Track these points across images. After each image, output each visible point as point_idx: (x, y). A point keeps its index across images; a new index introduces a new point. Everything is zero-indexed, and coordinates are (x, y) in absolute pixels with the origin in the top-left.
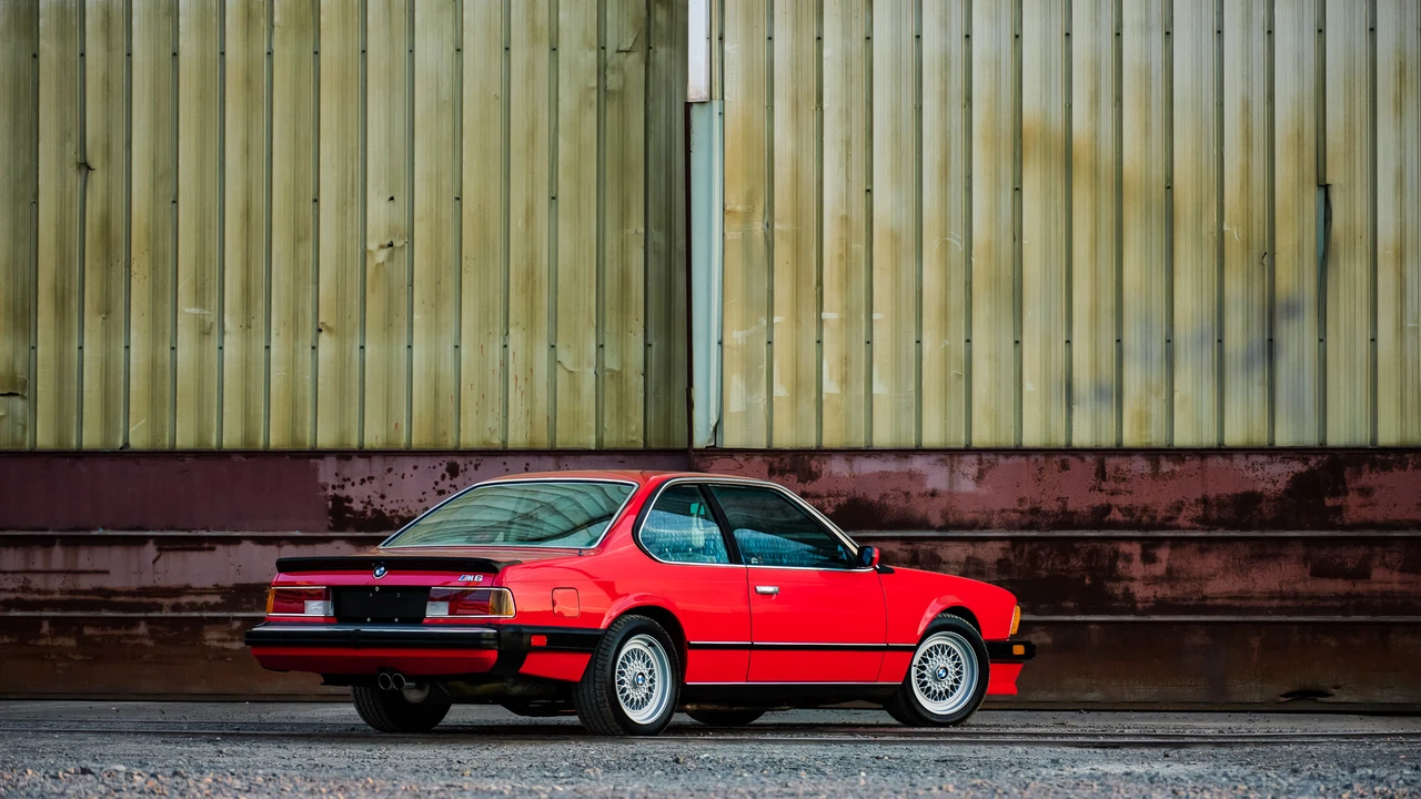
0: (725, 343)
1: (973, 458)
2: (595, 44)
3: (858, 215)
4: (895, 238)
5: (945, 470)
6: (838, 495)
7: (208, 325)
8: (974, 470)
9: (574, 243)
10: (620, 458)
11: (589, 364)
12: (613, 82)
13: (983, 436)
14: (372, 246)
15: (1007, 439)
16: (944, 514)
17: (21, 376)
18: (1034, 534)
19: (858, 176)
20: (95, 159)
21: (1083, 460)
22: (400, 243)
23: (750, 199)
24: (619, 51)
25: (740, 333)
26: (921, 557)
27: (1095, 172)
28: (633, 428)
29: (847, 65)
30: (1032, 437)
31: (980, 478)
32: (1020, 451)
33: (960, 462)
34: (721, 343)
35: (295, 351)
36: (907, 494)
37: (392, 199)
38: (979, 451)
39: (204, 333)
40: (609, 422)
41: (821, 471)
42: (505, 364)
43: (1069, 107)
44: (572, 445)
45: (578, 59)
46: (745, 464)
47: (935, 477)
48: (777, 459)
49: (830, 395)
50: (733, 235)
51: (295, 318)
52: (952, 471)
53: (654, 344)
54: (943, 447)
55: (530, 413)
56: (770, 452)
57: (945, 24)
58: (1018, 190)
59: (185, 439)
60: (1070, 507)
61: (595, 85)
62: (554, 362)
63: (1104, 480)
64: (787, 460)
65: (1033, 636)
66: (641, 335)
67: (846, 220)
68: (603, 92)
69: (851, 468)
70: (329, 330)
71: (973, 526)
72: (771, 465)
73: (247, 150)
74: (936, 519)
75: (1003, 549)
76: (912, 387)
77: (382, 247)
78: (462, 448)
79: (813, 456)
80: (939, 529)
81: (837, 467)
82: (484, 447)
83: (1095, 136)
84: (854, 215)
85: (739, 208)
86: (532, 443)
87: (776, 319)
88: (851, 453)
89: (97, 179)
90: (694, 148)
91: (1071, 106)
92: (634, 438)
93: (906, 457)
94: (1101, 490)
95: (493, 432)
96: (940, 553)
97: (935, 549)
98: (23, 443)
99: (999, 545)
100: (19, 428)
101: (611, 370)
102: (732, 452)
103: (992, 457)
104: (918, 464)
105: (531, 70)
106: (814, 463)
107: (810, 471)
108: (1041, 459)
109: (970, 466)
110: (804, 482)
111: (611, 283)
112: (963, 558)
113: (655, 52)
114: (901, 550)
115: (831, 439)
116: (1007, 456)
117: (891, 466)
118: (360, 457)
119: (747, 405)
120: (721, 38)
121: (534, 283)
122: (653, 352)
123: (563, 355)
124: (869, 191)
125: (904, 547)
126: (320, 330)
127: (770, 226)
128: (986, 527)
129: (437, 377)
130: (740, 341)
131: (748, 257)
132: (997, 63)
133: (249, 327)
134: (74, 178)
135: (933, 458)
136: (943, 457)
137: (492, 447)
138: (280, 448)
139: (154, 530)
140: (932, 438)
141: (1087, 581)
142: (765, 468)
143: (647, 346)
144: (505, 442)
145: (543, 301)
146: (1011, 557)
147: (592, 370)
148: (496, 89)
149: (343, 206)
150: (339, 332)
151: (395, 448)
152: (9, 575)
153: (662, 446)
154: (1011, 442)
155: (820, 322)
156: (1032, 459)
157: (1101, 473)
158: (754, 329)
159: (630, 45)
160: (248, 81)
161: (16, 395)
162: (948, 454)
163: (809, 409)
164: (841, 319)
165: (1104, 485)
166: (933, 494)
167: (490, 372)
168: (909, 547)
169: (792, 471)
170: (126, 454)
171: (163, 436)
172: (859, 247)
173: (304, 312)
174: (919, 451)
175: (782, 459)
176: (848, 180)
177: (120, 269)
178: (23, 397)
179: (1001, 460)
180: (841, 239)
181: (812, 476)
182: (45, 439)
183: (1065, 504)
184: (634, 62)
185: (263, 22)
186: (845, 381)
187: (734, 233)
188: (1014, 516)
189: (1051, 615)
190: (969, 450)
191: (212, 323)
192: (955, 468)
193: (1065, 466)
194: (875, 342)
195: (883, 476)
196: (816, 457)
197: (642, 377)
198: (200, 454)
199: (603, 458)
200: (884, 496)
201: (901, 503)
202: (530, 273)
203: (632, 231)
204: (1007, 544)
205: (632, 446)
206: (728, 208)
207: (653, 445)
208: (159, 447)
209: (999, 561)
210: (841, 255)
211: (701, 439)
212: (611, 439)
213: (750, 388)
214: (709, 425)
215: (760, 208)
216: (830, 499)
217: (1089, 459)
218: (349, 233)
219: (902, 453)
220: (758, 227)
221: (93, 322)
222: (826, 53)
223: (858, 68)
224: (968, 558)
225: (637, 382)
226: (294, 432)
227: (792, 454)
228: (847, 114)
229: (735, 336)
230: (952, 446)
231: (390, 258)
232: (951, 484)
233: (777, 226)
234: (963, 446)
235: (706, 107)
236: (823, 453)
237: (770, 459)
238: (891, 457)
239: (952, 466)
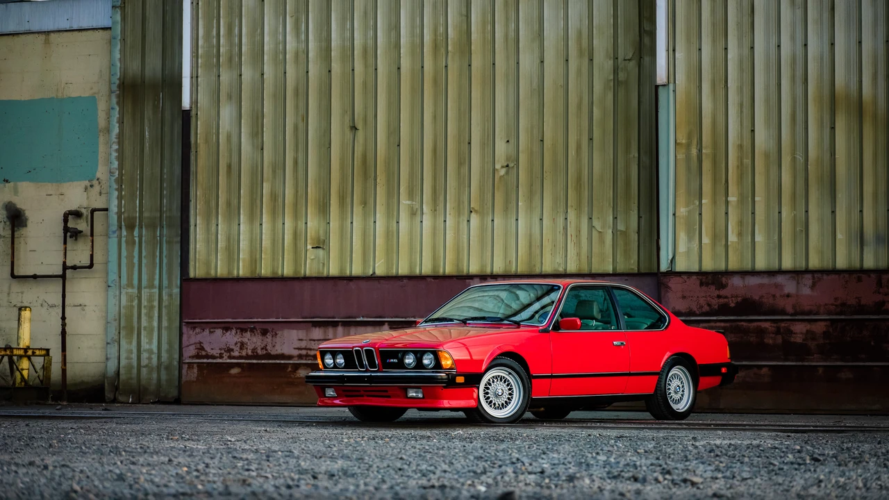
0: (677, 215)
1: (809, 276)
2: (612, 56)
3: (747, 143)
4: (767, 156)
5: (794, 283)
6: (737, 296)
7: (415, 210)
8: (810, 282)
9: (600, 164)
10: (626, 278)
11: (609, 227)
12: (622, 76)
13: (814, 263)
14: (498, 166)
15: (828, 265)
16: (794, 307)
17: (322, 238)
18: (843, 317)
19: (747, 123)
20: (359, 125)
21: (869, 276)
22: (512, 165)
23: (689, 137)
24: (625, 60)
25: (684, 209)
26: (782, 330)
27: (875, 116)
28: (632, 262)
29: (741, 62)
30: (841, 263)
31: (813, 287)
32: (835, 271)
33: (802, 278)
34: (674, 215)
35: (459, 223)
36: (774, 296)
37: (508, 141)
38: (813, 272)
39: (413, 213)
40: (619, 258)
41: (728, 284)
42: (565, 228)
43: (861, 82)
44: (600, 272)
45: (603, 63)
46: (687, 280)
47: (790, 287)
48: (704, 277)
49: (732, 242)
50: (681, 156)
51: (459, 205)
52: (798, 283)
53: (643, 216)
54: (793, 270)
55: (579, 254)
56: (700, 274)
57: (793, 38)
58: (833, 128)
59: (403, 270)
60: (863, 302)
61: (612, 77)
62: (591, 227)
63: (881, 287)
64: (710, 277)
65: (843, 374)
66: (636, 212)
67: (741, 147)
68: (616, 82)
69: (744, 282)
70: (476, 212)
71: (809, 313)
72: (701, 280)
73: (435, 117)
74: (789, 309)
75: (825, 326)
76: (776, 237)
77: (503, 167)
78: (543, 273)
79: (723, 275)
80: (792, 315)
81: (736, 281)
82: (555, 273)
83: (875, 97)
84: (745, 143)
85: (684, 141)
86: (580, 270)
87: (703, 201)
88: (743, 273)
89: (360, 134)
90: (660, 110)
91: (861, 81)
92: (633, 267)
93: (773, 275)
94: (879, 293)
95: (559, 264)
96: (792, 328)
97: (789, 326)
98: (323, 273)
99: (823, 324)
100: (321, 265)
101: (621, 231)
102: (680, 274)
103: (819, 275)
104: (780, 279)
105: (579, 71)
106: (724, 280)
107: (722, 283)
108: (847, 276)
109: (808, 280)
110: (719, 290)
111: (620, 184)
112: (804, 331)
113: (644, 59)
114: (771, 326)
115: (733, 265)
116: (828, 275)
117: (765, 280)
118: (491, 278)
119: (688, 248)
120: (674, 50)
121: (580, 185)
122: (643, 220)
123: (596, 223)
124: (753, 131)
125: (772, 325)
126: (471, 212)
127: (700, 150)
128: (817, 314)
129: (531, 236)
130: (684, 214)
131: (689, 169)
132: (822, 59)
133: (435, 210)
134: (349, 134)
135: (788, 276)
136: (794, 275)
137: (558, 273)
138: (451, 274)
139: (388, 318)
140: (787, 264)
141: (872, 343)
142: (698, 282)
143: (639, 217)
144: (566, 270)
145: (586, 194)
146: (831, 330)
147: (611, 231)
148: (561, 82)
149: (483, 145)
150: (481, 213)
151: (509, 274)
152: (316, 342)
153: (647, 271)
154: (830, 266)
155: (727, 202)
156: (842, 276)
157: (879, 283)
158: (692, 207)
159: (631, 56)
160: (435, 82)
161: (319, 247)
162: (796, 274)
163: (721, 250)
164: (738, 201)
165: (881, 290)
166: (788, 296)
167: (558, 233)
168: (775, 325)
169: (713, 284)
170: (373, 278)
171: (392, 268)
172: (748, 161)
173: (463, 202)
174: (781, 272)
175: (707, 277)
176: (741, 125)
177: (371, 181)
178: (323, 249)
179: (825, 277)
180: (738, 157)
181: (722, 286)
182: (334, 271)
183: (860, 301)
184: (632, 65)
185: (443, 51)
186: (740, 234)
187: (681, 155)
188: (832, 308)
189: (853, 362)
190: (807, 271)
191: (417, 209)
192: (800, 281)
193: (859, 280)
194: (756, 212)
195: (761, 286)
196: (725, 276)
197: (637, 235)
198: (410, 278)
199: (617, 278)
200: (762, 297)
201: (771, 301)
202: (579, 180)
203: (631, 156)
204: (828, 323)
205: (631, 272)
206: (678, 141)
207: (642, 271)
208: (390, 274)
209: (824, 333)
210: (738, 167)
211: (664, 267)
212: (621, 268)
213: (690, 239)
214: (668, 259)
215: (695, 142)
216: (733, 299)
217: (873, 275)
218: (486, 160)
219: (770, 273)
220: (694, 151)
221: (358, 209)
222: (730, 56)
223: (747, 65)
224: (807, 331)
225: (634, 237)
226: (458, 266)
227: (712, 275)
228: (740, 90)
229: (682, 211)
230: (798, 269)
231: (507, 173)
232: (798, 290)
233: (704, 151)
234: (804, 269)
235: (666, 87)
236: (728, 273)
237: (700, 277)
238: (766, 276)
239: (798, 280)
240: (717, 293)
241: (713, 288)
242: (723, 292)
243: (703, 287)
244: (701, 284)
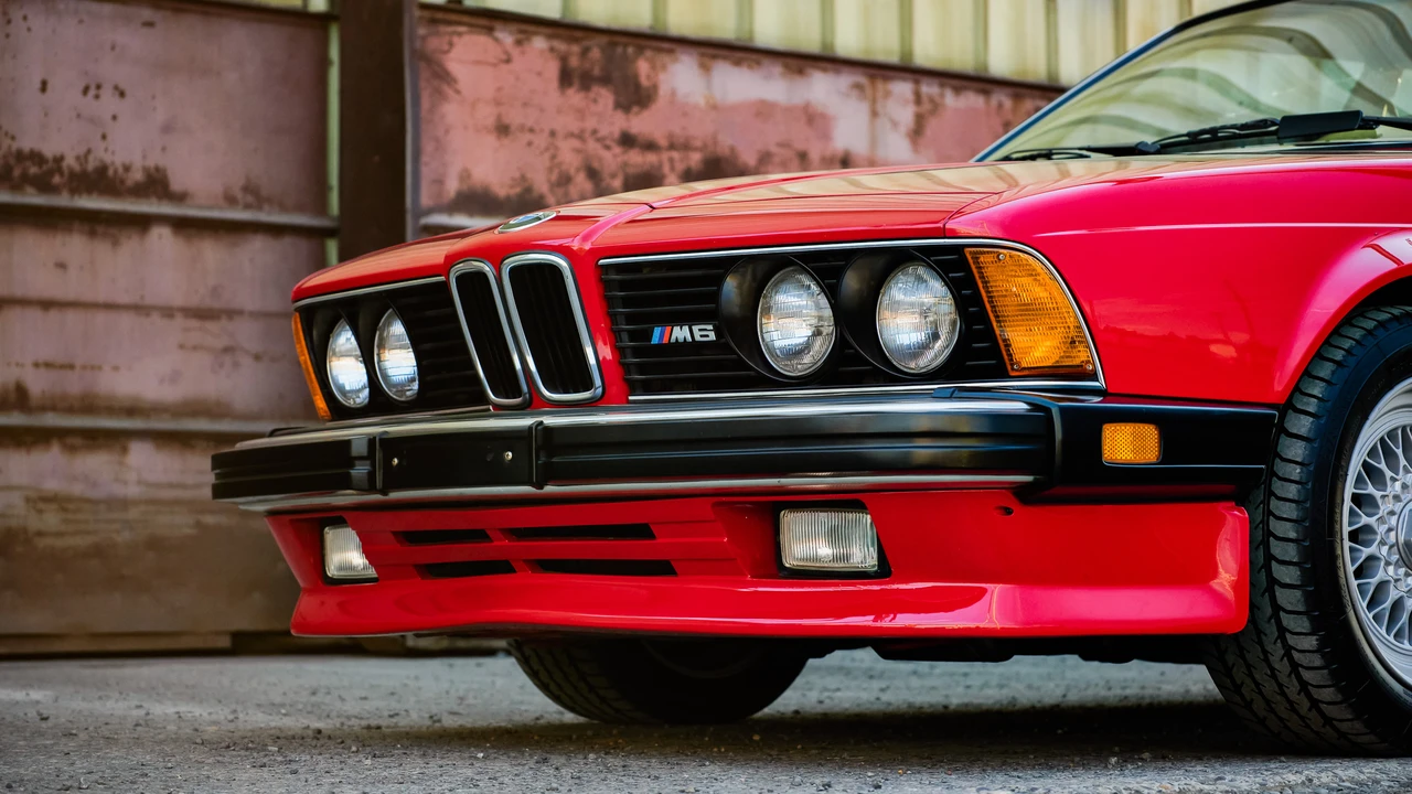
1: (909, 87)
5: (864, 109)
6: (686, 147)
8: (906, 115)
31: (917, 132)
33: (888, 94)
36: (805, 157)
38: (920, 73)
41: (655, 87)
46: (515, 52)
47: (850, 125)
48: (575, 48)
52: (874, 114)
56: (565, 29)
64: (598, 50)
69: (709, 86)
72: (564, 59)
79: (640, 50)
81: (682, 79)
88: (713, 50)
93: (800, 72)
102: (491, 19)
103: (936, 89)
104: (822, 89)
106: (643, 67)
107: (637, 86)
108: (1011, 103)
109: (902, 103)
110: (626, 109)
116: (957, 90)
117: (768, 86)
135: (845, 80)
140: (848, 32)
142: (552, 69)
154: (968, 60)
156: (997, 100)
162: (869, 72)
166: (846, 160)
169: (605, 80)
174: (827, 61)
175: (587, 48)
179: (950, 99)
181: (636, 97)
190: (903, 68)
192: (879, 108)
195: (763, 110)
196: (649, 53)
216: (676, 155)
219: (798, 61)
227: (604, 39)
232: (874, 141)
234: (895, 58)
236: (660, 42)
237: (561, 46)
238: (777, 69)
239: (874, 101)
240: (618, 123)
241: (605, 97)
242: (641, 123)
243: (571, 92)
244: (566, 78)
